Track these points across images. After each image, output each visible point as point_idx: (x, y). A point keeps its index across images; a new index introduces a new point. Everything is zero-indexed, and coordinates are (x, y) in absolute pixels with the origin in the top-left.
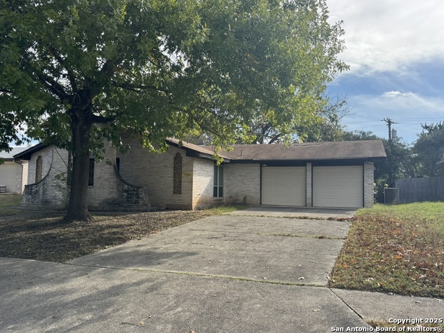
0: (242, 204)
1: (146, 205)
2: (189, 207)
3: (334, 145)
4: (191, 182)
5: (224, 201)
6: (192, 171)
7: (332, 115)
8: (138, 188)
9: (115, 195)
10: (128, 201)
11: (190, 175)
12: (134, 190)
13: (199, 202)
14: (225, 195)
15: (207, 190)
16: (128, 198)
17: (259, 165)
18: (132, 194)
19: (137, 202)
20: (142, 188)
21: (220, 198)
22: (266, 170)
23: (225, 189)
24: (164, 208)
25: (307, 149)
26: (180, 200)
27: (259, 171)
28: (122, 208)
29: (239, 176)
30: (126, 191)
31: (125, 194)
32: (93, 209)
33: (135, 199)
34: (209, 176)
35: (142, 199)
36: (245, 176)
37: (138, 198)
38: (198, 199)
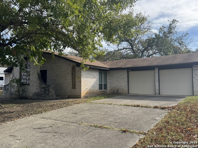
0: (116, 94)
1: (52, 96)
2: (79, 97)
3: (175, 56)
4: (81, 82)
5: (108, 92)
6: (81, 75)
7: (180, 42)
8: (49, 86)
9: (38, 90)
10: (44, 94)
11: (80, 78)
12: (47, 88)
13: (87, 93)
14: (108, 88)
15: (93, 86)
16: (44, 92)
17: (126, 70)
18: (46, 90)
19: (48, 94)
20: (51, 86)
21: (105, 90)
22: (131, 73)
23: (108, 85)
24: (67, 97)
25: (157, 59)
26: (75, 92)
27: (127, 74)
28: (42, 98)
29: (116, 77)
30: (43, 88)
31: (43, 90)
32: (30, 98)
33: (47, 92)
34: (95, 78)
35: (51, 92)
36: (119, 77)
37: (49, 92)
38: (86, 91)
